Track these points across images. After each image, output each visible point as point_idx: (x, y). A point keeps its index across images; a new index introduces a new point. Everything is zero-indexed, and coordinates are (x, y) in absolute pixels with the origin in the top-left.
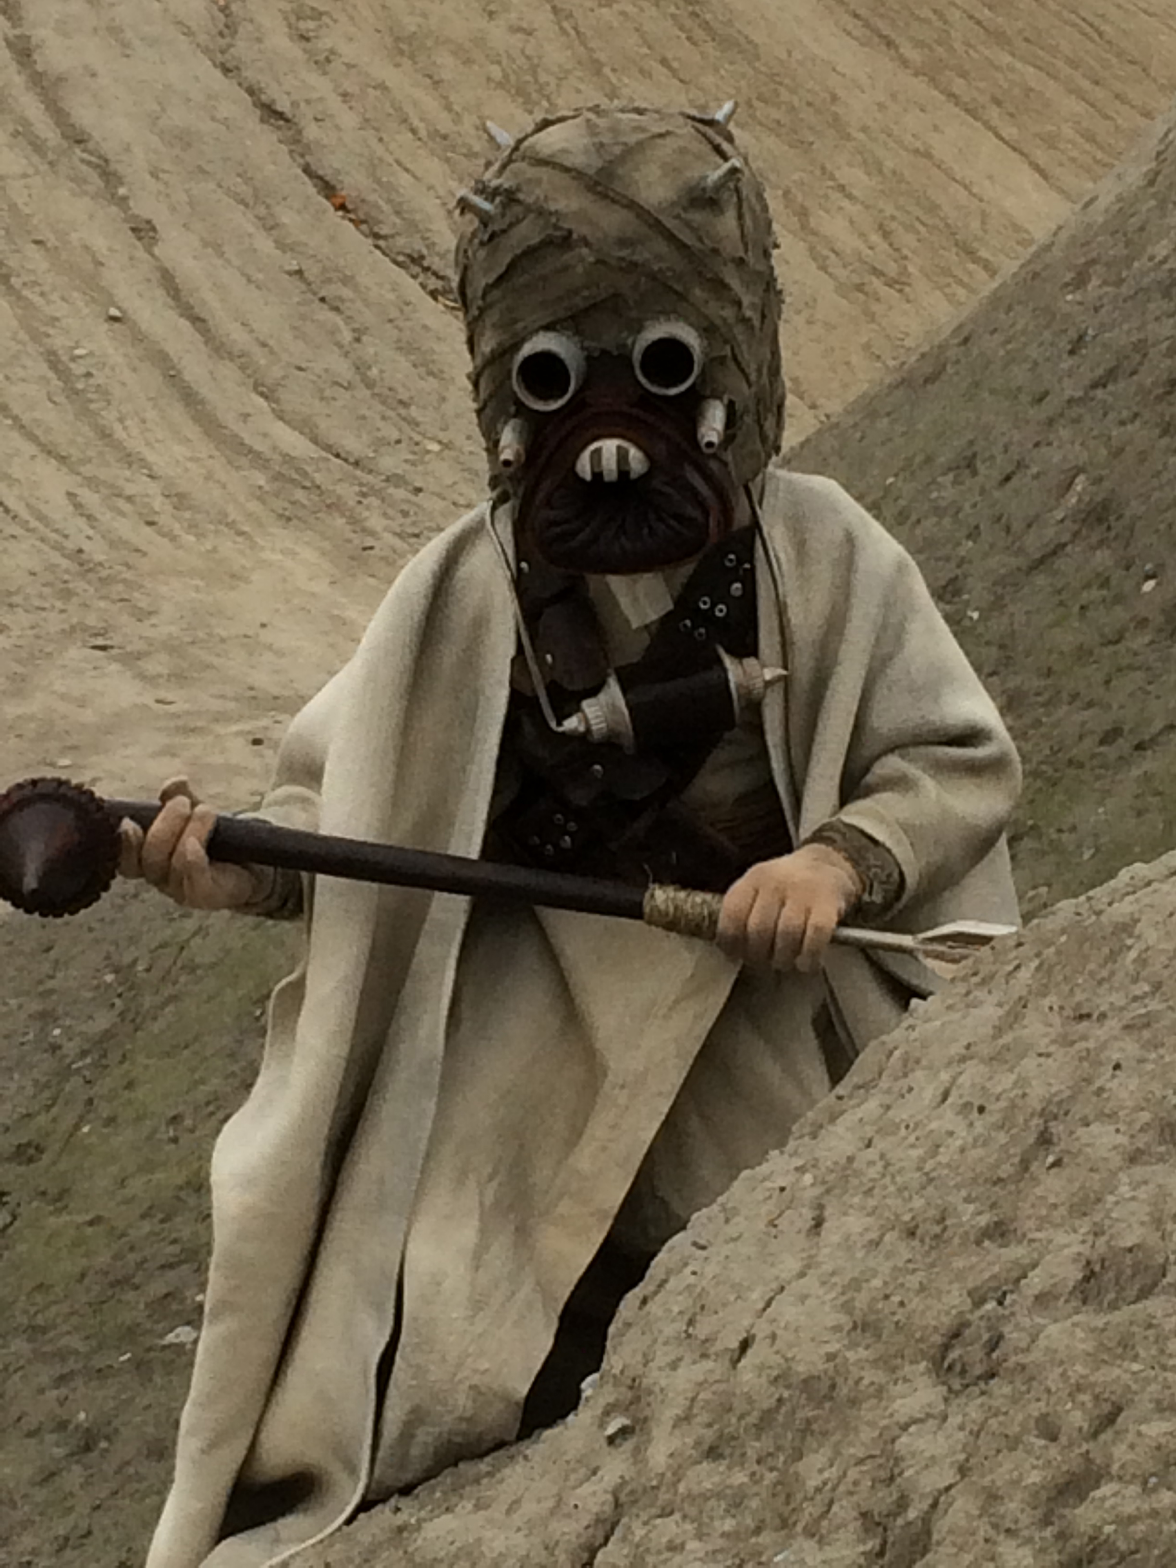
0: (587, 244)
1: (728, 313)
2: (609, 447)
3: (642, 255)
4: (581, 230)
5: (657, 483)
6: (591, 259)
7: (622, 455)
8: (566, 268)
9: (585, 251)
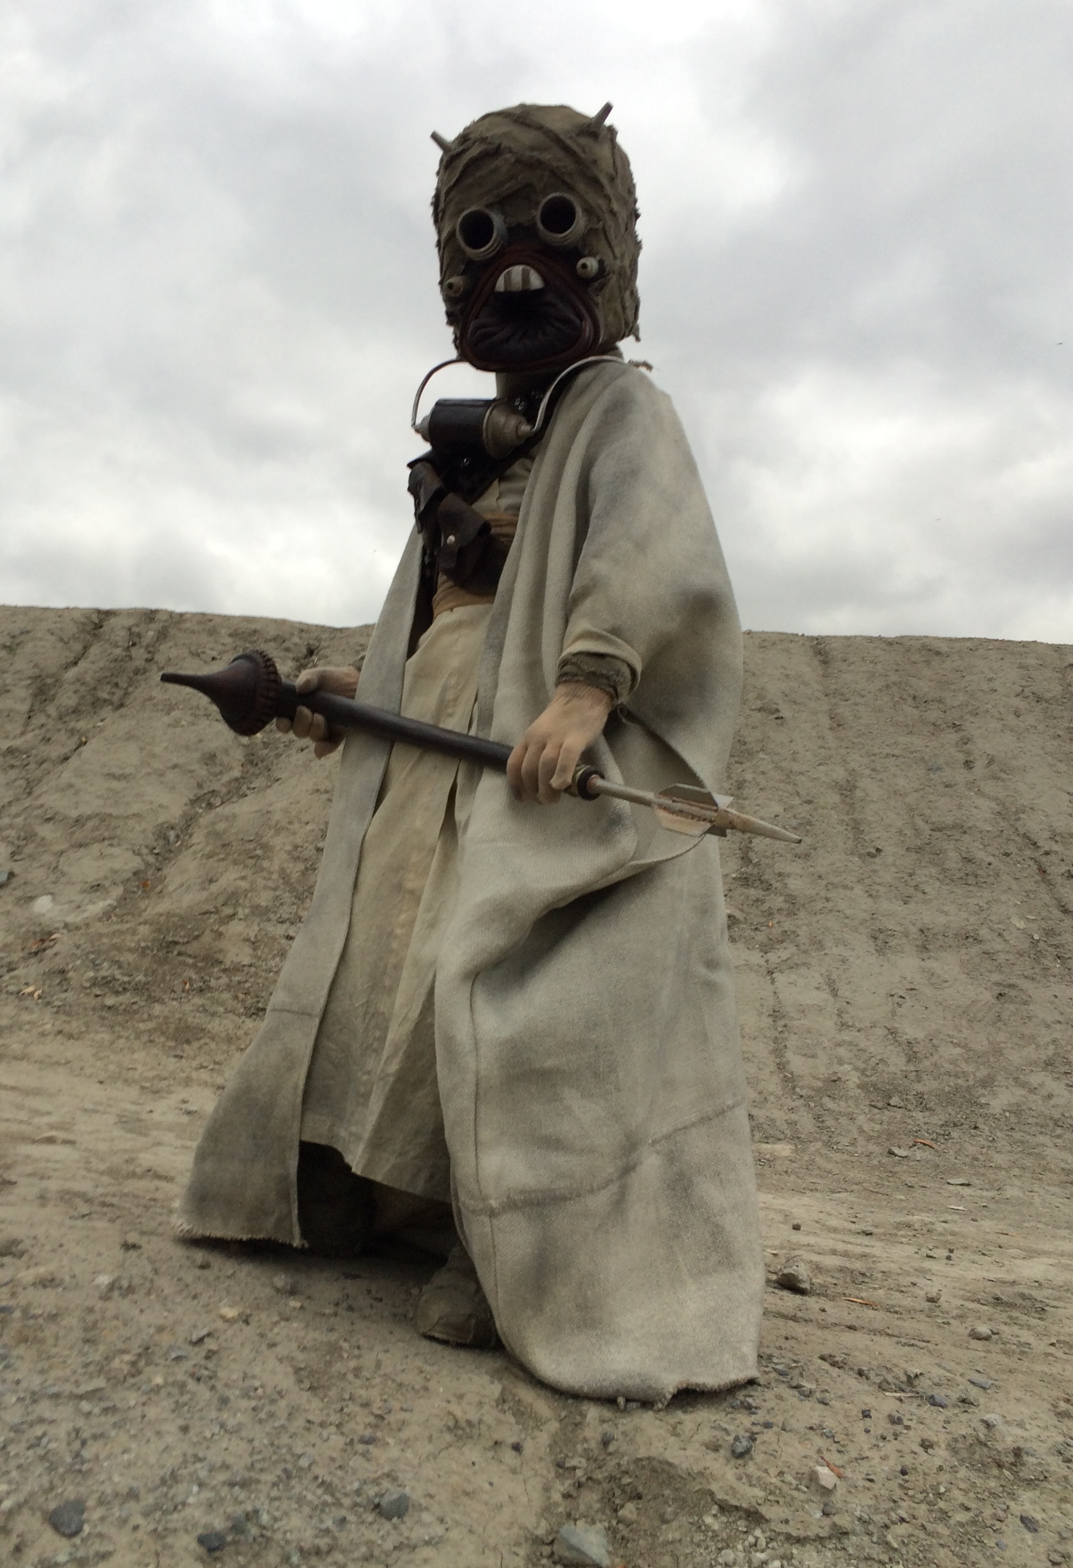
0: (510, 151)
1: (601, 202)
2: (517, 271)
3: (546, 157)
4: (505, 143)
5: (550, 297)
6: (513, 160)
7: (526, 278)
8: (496, 170)
9: (508, 155)
